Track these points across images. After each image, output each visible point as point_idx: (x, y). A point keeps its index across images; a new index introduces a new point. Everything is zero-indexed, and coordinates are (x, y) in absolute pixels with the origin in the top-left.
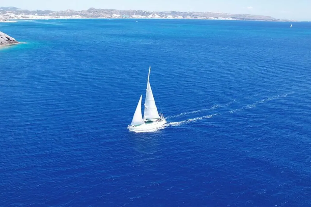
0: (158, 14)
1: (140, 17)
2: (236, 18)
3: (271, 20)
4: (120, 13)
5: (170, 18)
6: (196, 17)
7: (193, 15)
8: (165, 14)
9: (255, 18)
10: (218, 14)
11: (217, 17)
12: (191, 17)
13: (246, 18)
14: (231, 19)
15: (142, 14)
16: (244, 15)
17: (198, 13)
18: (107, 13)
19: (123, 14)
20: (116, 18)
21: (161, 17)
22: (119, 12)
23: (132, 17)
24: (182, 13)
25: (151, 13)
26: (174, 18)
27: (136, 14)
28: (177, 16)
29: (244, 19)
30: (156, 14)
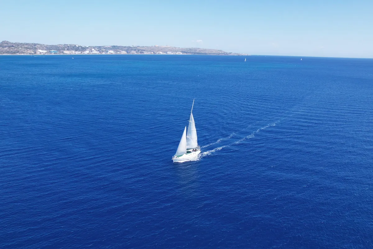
0: (96, 49)
1: (74, 53)
2: (186, 53)
3: (223, 54)
4: (47, 48)
5: (111, 53)
6: (143, 52)
7: (139, 50)
8: (105, 49)
9: (207, 52)
10: (167, 48)
11: (166, 52)
12: (137, 52)
13: (197, 52)
14: (181, 54)
15: (76, 49)
16: (195, 49)
17: (143, 47)
18: (28, 48)
19: (51, 50)
20: (42, 54)
21: (100, 52)
22: (45, 47)
23: (63, 52)
24: (125, 47)
25: (87, 48)
26: (116, 53)
27: (68, 50)
28: (120, 52)
29: (195, 53)
30: (93, 49)
